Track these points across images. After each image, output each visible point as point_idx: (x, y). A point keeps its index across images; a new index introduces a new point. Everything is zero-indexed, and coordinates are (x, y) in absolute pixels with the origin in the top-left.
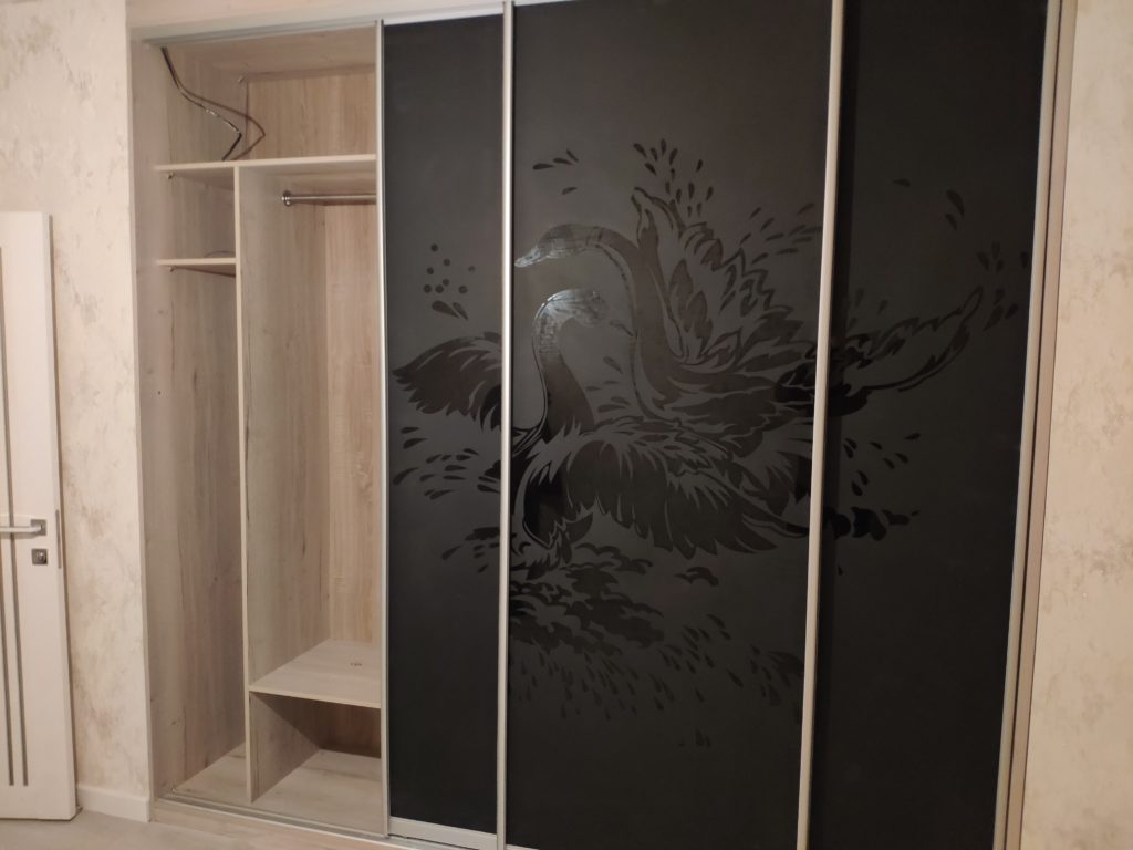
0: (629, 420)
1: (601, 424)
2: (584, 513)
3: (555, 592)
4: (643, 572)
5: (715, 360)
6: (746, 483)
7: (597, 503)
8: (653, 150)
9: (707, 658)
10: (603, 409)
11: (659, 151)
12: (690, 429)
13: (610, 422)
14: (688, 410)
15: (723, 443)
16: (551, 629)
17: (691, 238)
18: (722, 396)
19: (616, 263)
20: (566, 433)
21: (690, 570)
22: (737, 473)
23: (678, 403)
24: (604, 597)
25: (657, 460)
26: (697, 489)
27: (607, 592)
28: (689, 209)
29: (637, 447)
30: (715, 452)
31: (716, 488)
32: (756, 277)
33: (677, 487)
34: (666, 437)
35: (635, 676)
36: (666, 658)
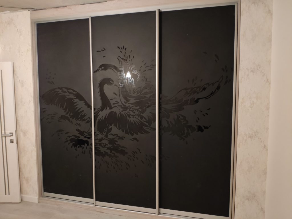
0: (119, 106)
1: (113, 107)
2: (110, 127)
3: (105, 145)
4: (123, 139)
5: (136, 93)
6: (144, 119)
7: (113, 125)
8: (121, 48)
9: (137, 158)
10: (114, 104)
11: (123, 48)
12: (132, 108)
13: (115, 107)
14: (132, 104)
15: (139, 111)
16: (104, 153)
18: (138, 101)
20: (106, 109)
21: (133, 139)
22: (142, 117)
23: (129, 102)
25: (125, 115)
26: (134, 121)
27: (116, 144)
28: (129, 60)
29: (121, 112)
30: (137, 113)
31: (137, 120)
33: (130, 120)
34: (127, 110)
35: (122, 162)
36: (128, 158)
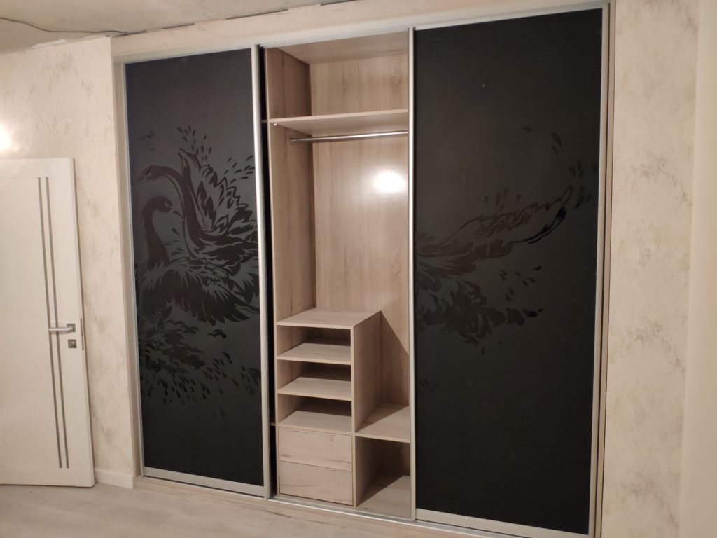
0: (184, 259)
1: (173, 261)
2: (168, 305)
3: (158, 344)
4: (194, 333)
5: (219, 230)
6: (235, 288)
7: (173, 300)
8: (185, 130)
9: (223, 374)
10: (173, 254)
11: (188, 131)
12: (210, 263)
13: (176, 260)
14: (211, 254)
15: (225, 270)
16: (157, 362)
17: (204, 172)
18: (223, 247)
19: (174, 183)
20: (158, 266)
21: (214, 331)
22: (231, 283)
23: (205, 251)
24: (179, 346)
25: (198, 278)
26: (215, 292)
27: (180, 344)
28: (202, 158)
29: (188, 272)
30: (221, 274)
31: (223, 291)
32: (232, 190)
33: (206, 291)
34: (200, 267)
35: (194, 383)
36: (206, 373)
